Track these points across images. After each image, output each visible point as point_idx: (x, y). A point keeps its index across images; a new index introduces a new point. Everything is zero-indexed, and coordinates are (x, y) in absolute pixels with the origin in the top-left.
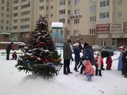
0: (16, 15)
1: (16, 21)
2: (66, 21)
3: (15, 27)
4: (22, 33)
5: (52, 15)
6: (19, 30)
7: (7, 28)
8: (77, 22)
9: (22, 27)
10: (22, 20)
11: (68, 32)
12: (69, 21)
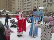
0: (25, 4)
1: (25, 6)
2: (46, 5)
3: (25, 9)
4: (28, 11)
5: (40, 3)
6: (26, 10)
7: (22, 9)
8: (51, 5)
9: (28, 9)
10: (28, 6)
11: (47, 10)
12: (47, 5)
